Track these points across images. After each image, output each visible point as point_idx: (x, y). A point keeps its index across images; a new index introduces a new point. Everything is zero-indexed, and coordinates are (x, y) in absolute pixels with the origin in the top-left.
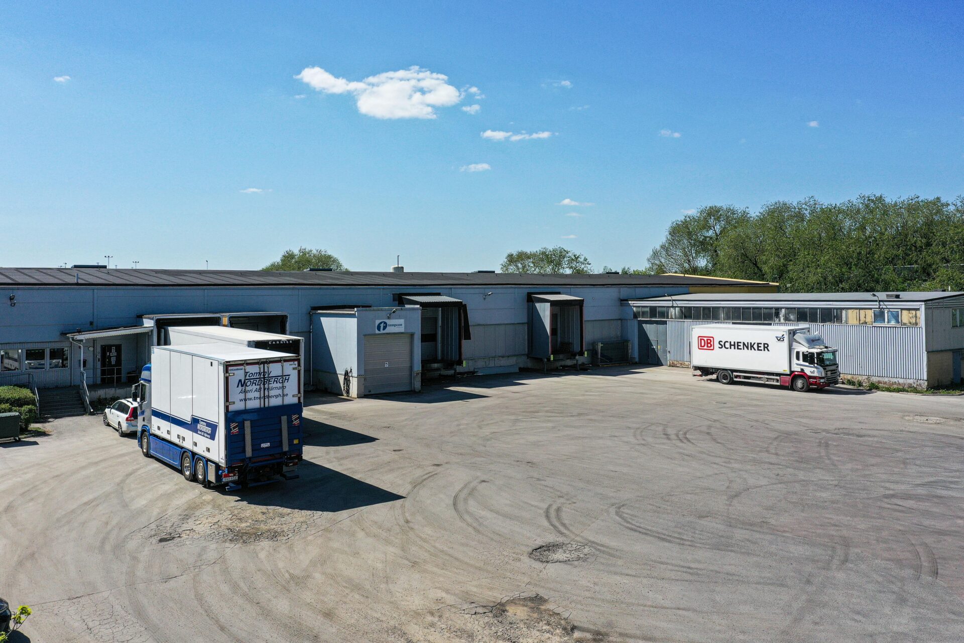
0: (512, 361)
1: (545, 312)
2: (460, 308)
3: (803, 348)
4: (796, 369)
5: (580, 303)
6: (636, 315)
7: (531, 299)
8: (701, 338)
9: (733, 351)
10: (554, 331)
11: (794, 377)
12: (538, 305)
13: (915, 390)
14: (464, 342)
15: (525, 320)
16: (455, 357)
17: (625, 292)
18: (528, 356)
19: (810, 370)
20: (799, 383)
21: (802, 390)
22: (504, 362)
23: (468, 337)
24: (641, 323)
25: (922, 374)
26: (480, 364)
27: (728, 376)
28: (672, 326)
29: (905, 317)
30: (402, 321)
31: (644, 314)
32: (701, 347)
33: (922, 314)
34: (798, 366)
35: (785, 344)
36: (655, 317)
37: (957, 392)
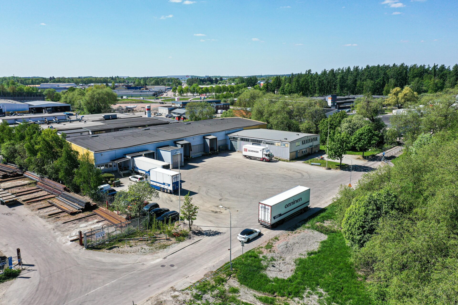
0: (200, 153)
1: (208, 142)
2: (189, 144)
3: (265, 153)
4: (264, 157)
5: (216, 139)
6: (230, 138)
7: (204, 138)
8: (245, 149)
9: (251, 152)
11: (263, 159)
12: (206, 140)
13: (287, 161)
14: (191, 152)
15: (203, 143)
16: (188, 155)
17: (227, 132)
18: (204, 151)
19: (267, 158)
20: (264, 160)
21: (265, 161)
22: (198, 154)
23: (191, 150)
24: (231, 141)
25: (288, 157)
26: (193, 155)
27: (250, 158)
28: (239, 142)
29: (286, 145)
30: (179, 151)
31: (232, 138)
32: (245, 151)
33: (289, 145)
34: (264, 156)
35: (262, 152)
36: (234, 139)
37: (295, 161)
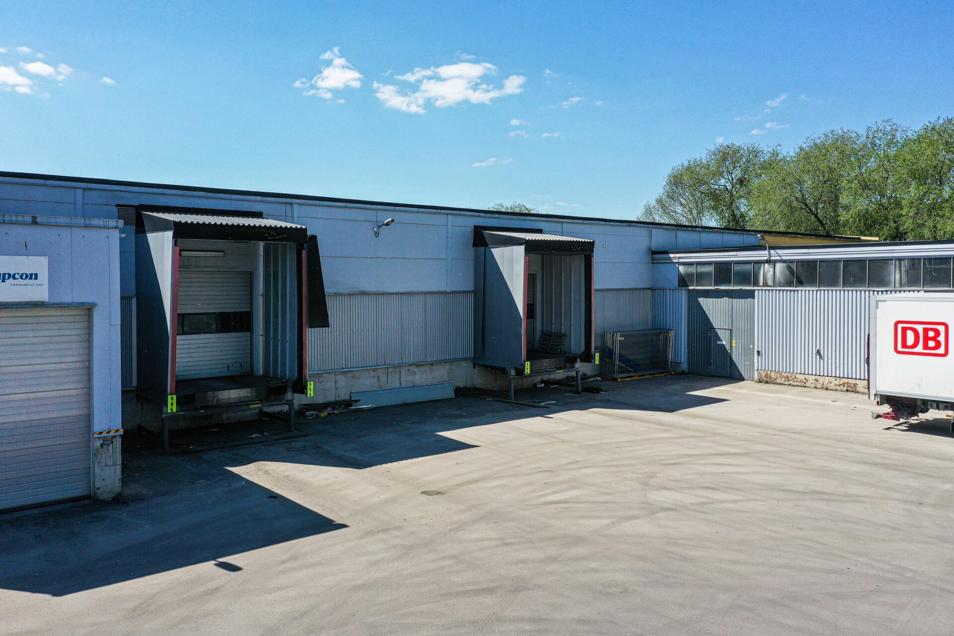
0: (440, 373)
1: (512, 266)
2: (301, 244)
5: (586, 250)
6: (683, 281)
7: (482, 240)
10: (530, 308)
12: (498, 253)
14: (312, 335)
15: (470, 286)
16: (290, 371)
17: (660, 237)
22: (420, 377)
23: (320, 318)
24: (694, 296)
26: (367, 382)
28: (765, 300)
32: (903, 347)
36: (728, 281)
